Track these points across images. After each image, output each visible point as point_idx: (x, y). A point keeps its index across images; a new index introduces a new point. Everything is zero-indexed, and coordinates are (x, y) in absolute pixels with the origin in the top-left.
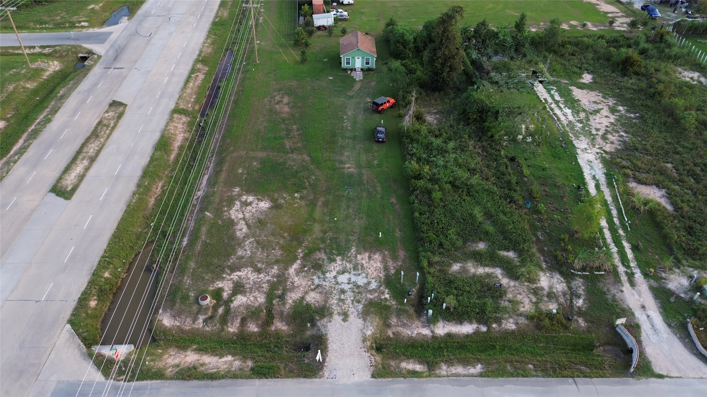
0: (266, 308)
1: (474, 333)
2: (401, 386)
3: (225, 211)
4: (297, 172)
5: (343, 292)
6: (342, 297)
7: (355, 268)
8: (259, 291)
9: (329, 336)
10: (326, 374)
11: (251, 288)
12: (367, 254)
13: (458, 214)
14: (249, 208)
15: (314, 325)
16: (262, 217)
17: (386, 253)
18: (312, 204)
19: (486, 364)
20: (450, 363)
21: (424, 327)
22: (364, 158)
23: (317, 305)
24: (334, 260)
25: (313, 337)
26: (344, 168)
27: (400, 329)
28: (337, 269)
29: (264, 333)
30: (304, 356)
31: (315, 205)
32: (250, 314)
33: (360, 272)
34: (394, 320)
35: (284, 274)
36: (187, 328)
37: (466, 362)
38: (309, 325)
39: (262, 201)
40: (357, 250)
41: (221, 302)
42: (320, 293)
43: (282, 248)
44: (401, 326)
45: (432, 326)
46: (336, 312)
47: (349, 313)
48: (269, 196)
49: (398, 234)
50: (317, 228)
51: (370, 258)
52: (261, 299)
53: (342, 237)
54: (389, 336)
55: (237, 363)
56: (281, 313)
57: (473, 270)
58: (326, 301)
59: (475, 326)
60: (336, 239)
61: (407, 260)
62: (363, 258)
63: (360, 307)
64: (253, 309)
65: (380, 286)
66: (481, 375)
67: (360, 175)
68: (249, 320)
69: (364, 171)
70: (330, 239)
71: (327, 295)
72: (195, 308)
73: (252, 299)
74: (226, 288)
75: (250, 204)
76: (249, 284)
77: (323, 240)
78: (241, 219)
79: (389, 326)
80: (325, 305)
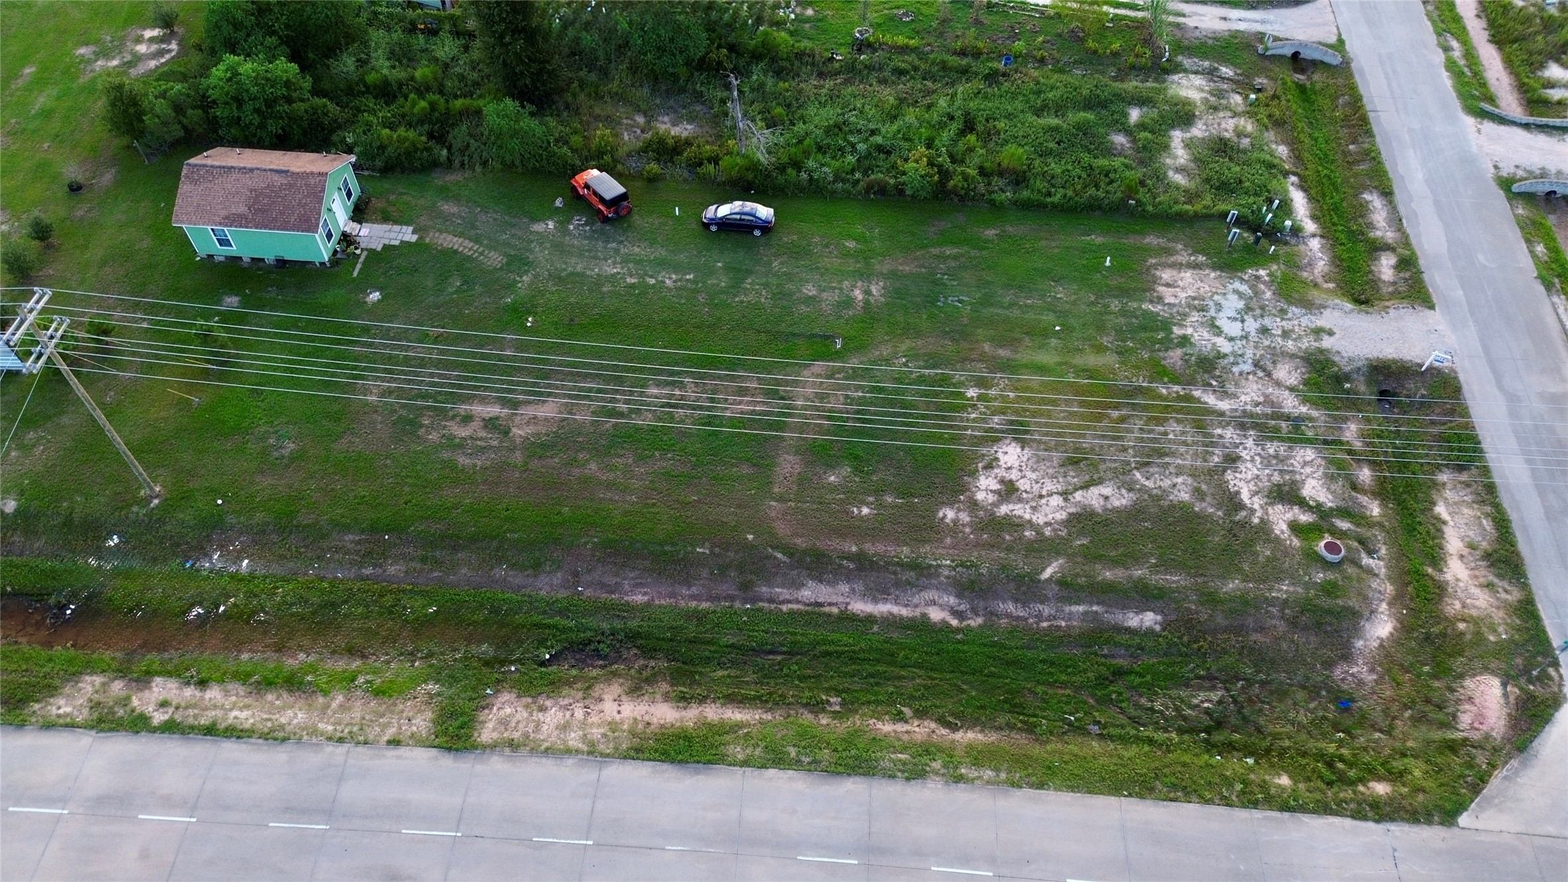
0: (1323, 448)
1: (1304, 190)
3: (1040, 533)
5: (1264, 331)
6: (1276, 332)
7: (1201, 309)
8: (1286, 458)
9: (1369, 357)
11: (1281, 472)
12: (1161, 289)
14: (1022, 485)
15: (1347, 377)
16: (1056, 457)
17: (1152, 261)
18: (1003, 366)
19: (1360, 188)
21: (1307, 243)
22: (829, 262)
23: (1304, 370)
24: (1184, 338)
25: (1370, 381)
27: (1318, 272)
28: (1206, 335)
31: (1009, 360)
32: (1341, 475)
33: (1210, 303)
34: (1306, 275)
35: (1234, 419)
36: (1390, 587)
38: (1346, 385)
39: (996, 459)
40: (1152, 302)
41: (1325, 525)
42: (1274, 362)
43: (1157, 421)
44: (1312, 270)
45: (1304, 234)
46: (1315, 344)
47: (1312, 325)
48: (979, 447)
50: (1086, 360)
51: (1168, 285)
52: (1307, 454)
53: (1113, 321)
54: (1335, 287)
55: (1451, 495)
56: (1328, 426)
57: (1182, 161)
58: (1293, 356)
59: (1290, 186)
60: (1119, 331)
61: (1170, 236)
62: (1170, 295)
63: (1295, 310)
64: (1330, 469)
65: (1241, 279)
67: (894, 275)
68: (1351, 478)
69: (881, 268)
70: (1121, 341)
71: (1275, 354)
72: (1351, 570)
73: (1308, 469)
74: (1289, 516)
76: (1269, 475)
77: (1125, 352)
78: (1065, 500)
79: (1316, 284)
80: (1302, 358)
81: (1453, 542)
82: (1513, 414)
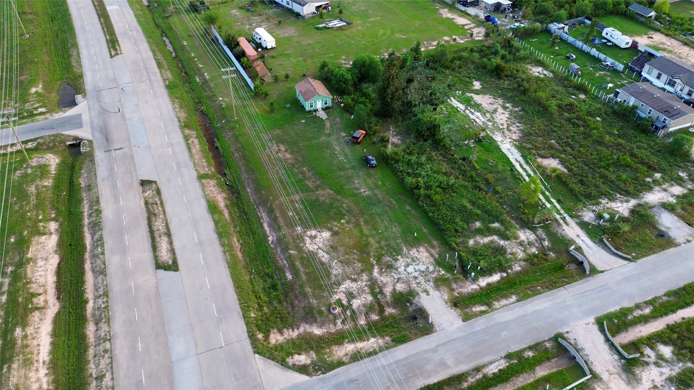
0: (376, 302)
1: (501, 279)
2: (481, 321)
3: (303, 247)
4: (331, 204)
5: (416, 278)
6: (417, 281)
7: (413, 261)
8: (364, 293)
9: (425, 307)
10: (438, 329)
11: (358, 293)
12: (415, 250)
13: (455, 207)
14: (317, 239)
15: (411, 304)
16: (331, 243)
17: (426, 245)
18: (357, 225)
19: (517, 294)
20: (497, 300)
21: (472, 284)
22: (369, 181)
23: (406, 291)
24: (397, 260)
25: (414, 310)
26: (361, 193)
27: (460, 290)
28: (403, 264)
29: (383, 319)
30: (417, 323)
31: (360, 225)
32: (368, 309)
33: (418, 262)
34: (454, 286)
35: (372, 278)
36: (334, 331)
37: (506, 297)
38: (408, 304)
39: (323, 232)
40: (407, 249)
41: (345, 308)
42: (402, 283)
43: (359, 261)
44: (460, 288)
45: (477, 282)
46: (419, 292)
47: (428, 289)
48: (324, 227)
49: (425, 231)
50: (372, 241)
51: (418, 251)
52: (370, 298)
53: (392, 242)
54: (456, 296)
55: (380, 341)
56: (387, 303)
57: (482, 241)
58: (410, 287)
59: (499, 274)
60: (389, 245)
61: (441, 246)
62: (413, 252)
63: (432, 284)
64: (369, 306)
65: (435, 268)
66: (518, 301)
67: (375, 195)
68: (370, 313)
69: (376, 191)
70: (385, 246)
71: (407, 282)
72: (331, 316)
73: (364, 299)
74: (342, 298)
75: (315, 237)
76: (355, 290)
77: (381, 248)
78: (317, 249)
79: (453, 290)
80: (410, 289)
81: (360, 345)
82: (426, 351)
